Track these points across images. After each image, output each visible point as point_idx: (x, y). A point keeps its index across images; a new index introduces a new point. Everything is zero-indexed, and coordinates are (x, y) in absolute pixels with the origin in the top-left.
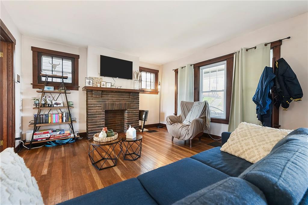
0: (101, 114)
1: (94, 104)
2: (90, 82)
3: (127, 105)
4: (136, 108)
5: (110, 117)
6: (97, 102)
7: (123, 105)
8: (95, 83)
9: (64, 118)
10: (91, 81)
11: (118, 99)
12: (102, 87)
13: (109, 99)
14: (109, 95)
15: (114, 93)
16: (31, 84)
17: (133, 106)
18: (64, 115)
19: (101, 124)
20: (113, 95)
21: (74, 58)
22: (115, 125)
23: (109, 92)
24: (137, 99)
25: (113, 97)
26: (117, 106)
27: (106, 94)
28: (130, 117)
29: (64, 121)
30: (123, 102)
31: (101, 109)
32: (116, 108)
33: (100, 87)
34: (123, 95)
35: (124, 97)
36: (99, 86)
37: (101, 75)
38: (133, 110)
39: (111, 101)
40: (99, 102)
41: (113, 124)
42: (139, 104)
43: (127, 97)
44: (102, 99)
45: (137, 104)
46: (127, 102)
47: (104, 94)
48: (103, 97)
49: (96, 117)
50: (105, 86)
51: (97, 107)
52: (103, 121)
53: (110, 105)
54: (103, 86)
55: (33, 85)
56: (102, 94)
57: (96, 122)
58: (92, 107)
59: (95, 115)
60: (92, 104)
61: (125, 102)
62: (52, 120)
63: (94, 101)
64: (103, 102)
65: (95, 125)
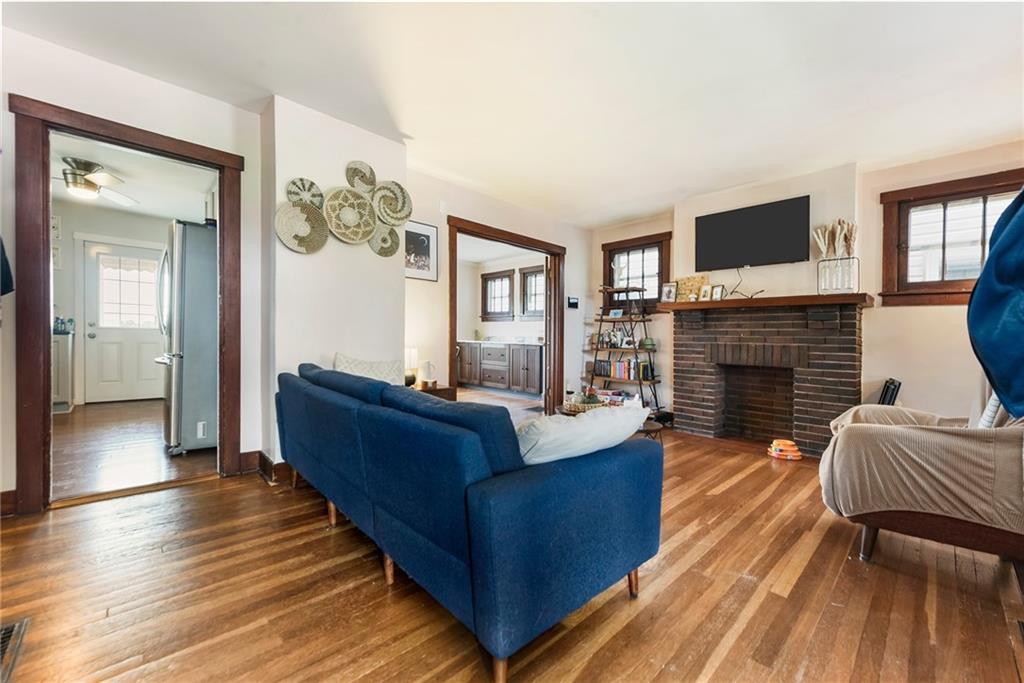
0: (704, 373)
1: (686, 346)
2: (670, 292)
3: (794, 353)
4: (840, 366)
5: (753, 388)
6: (694, 339)
7: (776, 352)
9: (632, 372)
10: (673, 290)
11: (752, 333)
12: (702, 299)
13: (727, 333)
14: (726, 319)
15: (743, 312)
16: (601, 308)
17: (824, 357)
18: (632, 366)
19: (704, 400)
20: (739, 319)
21: (661, 242)
22: (772, 418)
23: (726, 312)
24: (842, 333)
25: (739, 326)
26: (752, 352)
27: (718, 320)
28: (806, 396)
29: (632, 378)
30: (776, 342)
31: (704, 360)
33: (697, 302)
34: (778, 318)
35: (782, 326)
36: (693, 300)
37: (698, 270)
38: (823, 374)
39: (729, 337)
40: (699, 340)
41: (761, 409)
43: (793, 326)
44: (708, 333)
46: (794, 341)
47: (713, 320)
48: (709, 327)
49: (693, 379)
50: (709, 296)
51: (693, 352)
52: (711, 394)
53: (729, 349)
54: (704, 296)
56: (705, 320)
57: (693, 392)
58: (682, 352)
59: (688, 372)
60: (682, 345)
61: (786, 341)
62: (615, 373)
63: (685, 338)
64: (709, 339)
65: (690, 398)
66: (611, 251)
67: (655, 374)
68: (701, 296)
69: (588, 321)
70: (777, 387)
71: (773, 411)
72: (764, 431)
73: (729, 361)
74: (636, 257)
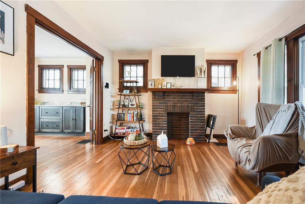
0: (163, 116)
1: (157, 106)
2: (152, 84)
3: (190, 107)
4: (201, 112)
5: (175, 120)
6: (159, 103)
7: (185, 107)
8: (158, 84)
9: (135, 118)
10: (153, 83)
11: (178, 101)
13: (170, 101)
14: (170, 96)
15: (176, 93)
16: (118, 89)
17: (197, 109)
18: (135, 115)
20: (174, 96)
21: (145, 63)
22: (180, 130)
23: (170, 93)
24: (202, 101)
25: (174, 98)
26: (178, 108)
27: (168, 96)
28: (193, 122)
29: (135, 120)
30: (185, 104)
31: (163, 111)
32: (177, 110)
33: (162, 89)
34: (186, 96)
35: (187, 98)
36: (160, 88)
37: (162, 76)
38: (197, 114)
39: (171, 102)
40: (162, 103)
42: (204, 106)
43: (190, 98)
44: (165, 101)
45: (201, 106)
46: (190, 103)
47: (166, 96)
48: (165, 98)
49: (159, 119)
50: (166, 86)
51: (159, 108)
52: (165, 124)
53: (171, 107)
54: (164, 87)
55: (119, 90)
56: (163, 95)
57: (159, 124)
58: (155, 108)
59: (158, 116)
60: (155, 106)
61: (188, 104)
62: (127, 119)
63: (157, 103)
64: (165, 103)
65: (158, 127)
66: (123, 64)
67: (143, 117)
68: (163, 87)
69: (113, 95)
70: (182, 119)
71: (181, 128)
72: (179, 135)
73: (171, 111)
74: (134, 68)
